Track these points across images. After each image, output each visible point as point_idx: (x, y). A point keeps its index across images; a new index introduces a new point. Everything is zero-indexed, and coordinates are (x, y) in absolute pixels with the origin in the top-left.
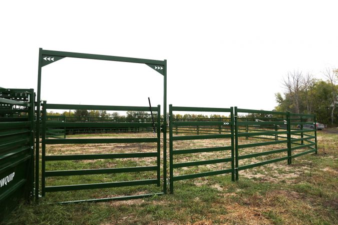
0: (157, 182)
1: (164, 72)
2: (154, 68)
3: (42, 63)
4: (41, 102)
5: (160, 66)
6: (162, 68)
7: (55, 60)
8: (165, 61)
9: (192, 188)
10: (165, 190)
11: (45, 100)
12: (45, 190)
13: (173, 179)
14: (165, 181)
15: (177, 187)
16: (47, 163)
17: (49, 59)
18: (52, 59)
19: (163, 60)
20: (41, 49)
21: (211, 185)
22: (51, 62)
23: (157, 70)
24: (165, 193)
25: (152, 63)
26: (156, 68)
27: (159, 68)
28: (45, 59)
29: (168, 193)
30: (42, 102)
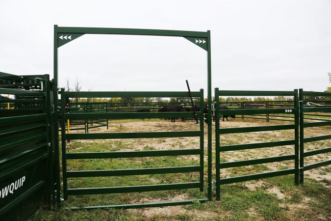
0: (200, 186)
1: (207, 47)
2: (194, 42)
3: (58, 43)
4: (58, 89)
5: (202, 39)
6: (204, 42)
7: (73, 38)
8: (209, 32)
9: (244, 192)
10: (209, 195)
11: (63, 87)
12: (67, 194)
13: (219, 182)
14: (210, 185)
15: (225, 191)
16: (68, 161)
17: (65, 37)
18: (70, 37)
19: (206, 31)
20: (56, 26)
21: (267, 188)
22: (68, 41)
23: (198, 44)
24: (210, 200)
25: (191, 36)
26: (197, 41)
27: (201, 41)
28: (61, 37)
29: (214, 199)
30: (60, 90)
